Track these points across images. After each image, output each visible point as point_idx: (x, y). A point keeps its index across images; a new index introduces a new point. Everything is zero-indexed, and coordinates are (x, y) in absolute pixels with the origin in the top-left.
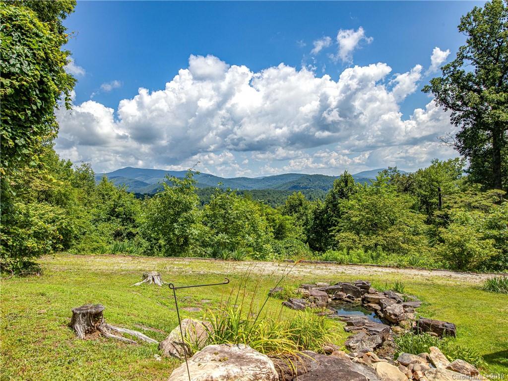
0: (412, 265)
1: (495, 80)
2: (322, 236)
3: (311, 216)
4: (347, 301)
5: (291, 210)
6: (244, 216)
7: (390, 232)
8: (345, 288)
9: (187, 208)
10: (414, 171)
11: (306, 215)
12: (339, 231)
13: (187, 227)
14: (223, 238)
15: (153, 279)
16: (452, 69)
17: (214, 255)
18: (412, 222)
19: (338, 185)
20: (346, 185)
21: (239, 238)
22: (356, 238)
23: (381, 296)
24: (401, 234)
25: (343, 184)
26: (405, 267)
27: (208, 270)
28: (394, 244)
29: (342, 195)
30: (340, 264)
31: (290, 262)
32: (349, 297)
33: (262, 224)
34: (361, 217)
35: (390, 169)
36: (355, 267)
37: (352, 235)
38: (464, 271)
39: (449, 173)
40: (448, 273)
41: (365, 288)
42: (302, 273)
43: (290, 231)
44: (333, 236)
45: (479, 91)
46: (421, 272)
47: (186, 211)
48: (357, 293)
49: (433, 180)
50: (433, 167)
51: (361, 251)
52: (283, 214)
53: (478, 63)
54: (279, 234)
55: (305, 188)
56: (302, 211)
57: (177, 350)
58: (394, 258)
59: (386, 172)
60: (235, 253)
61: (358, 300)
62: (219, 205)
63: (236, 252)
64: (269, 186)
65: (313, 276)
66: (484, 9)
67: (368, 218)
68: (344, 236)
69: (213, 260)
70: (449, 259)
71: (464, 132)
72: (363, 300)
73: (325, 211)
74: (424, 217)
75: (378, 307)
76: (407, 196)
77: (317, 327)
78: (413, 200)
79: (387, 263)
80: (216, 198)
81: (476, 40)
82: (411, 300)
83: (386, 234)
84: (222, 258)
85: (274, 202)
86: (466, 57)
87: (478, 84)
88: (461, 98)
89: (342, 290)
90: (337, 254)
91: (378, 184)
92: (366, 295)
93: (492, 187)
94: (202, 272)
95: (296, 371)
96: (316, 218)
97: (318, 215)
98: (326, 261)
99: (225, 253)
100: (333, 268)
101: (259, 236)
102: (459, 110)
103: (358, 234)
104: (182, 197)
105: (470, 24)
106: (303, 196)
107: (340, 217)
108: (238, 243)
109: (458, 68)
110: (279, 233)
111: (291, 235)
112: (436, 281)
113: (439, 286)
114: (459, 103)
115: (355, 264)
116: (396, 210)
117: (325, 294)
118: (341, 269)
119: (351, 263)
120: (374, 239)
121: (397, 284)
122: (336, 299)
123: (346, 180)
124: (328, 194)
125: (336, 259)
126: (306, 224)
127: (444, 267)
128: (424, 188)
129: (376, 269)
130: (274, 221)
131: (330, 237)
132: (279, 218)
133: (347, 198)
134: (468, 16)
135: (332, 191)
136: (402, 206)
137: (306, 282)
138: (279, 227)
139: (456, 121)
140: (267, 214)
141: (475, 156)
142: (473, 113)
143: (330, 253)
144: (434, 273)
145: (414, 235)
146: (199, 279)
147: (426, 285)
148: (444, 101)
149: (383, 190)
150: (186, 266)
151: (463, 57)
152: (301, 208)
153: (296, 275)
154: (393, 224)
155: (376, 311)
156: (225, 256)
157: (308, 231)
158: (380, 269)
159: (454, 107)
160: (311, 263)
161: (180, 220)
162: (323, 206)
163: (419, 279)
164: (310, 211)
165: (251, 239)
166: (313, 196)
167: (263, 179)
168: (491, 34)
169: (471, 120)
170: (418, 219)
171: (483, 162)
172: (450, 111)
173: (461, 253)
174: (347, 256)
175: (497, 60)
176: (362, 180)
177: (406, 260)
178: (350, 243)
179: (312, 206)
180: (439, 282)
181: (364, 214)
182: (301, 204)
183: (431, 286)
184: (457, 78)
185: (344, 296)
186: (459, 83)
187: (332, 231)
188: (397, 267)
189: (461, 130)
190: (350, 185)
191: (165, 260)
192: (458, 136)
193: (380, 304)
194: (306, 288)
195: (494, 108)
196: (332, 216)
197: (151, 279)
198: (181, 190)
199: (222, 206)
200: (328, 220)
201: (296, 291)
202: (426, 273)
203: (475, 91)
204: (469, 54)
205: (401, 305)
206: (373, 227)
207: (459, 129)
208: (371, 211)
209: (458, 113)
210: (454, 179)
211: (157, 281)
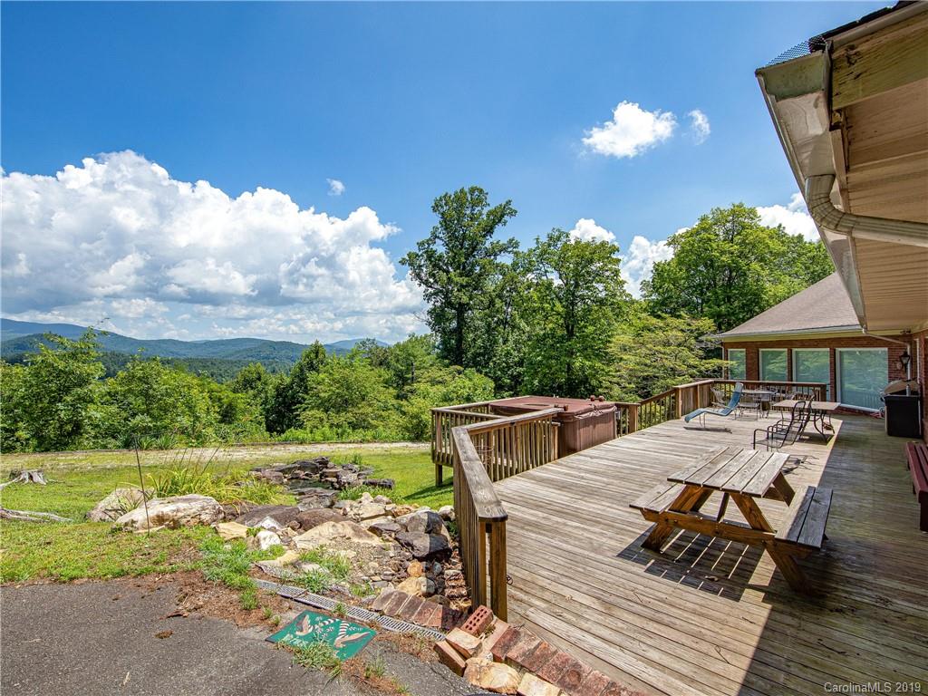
0: (375, 439)
1: (459, 265)
2: (284, 416)
3: (271, 391)
4: (304, 479)
5: (245, 386)
6: (177, 393)
7: (359, 409)
8: (303, 466)
9: (83, 381)
10: (392, 343)
11: (266, 392)
12: (304, 410)
13: (82, 409)
14: (142, 421)
15: (31, 477)
16: (427, 246)
17: (127, 445)
18: (383, 397)
19: (307, 356)
20: (317, 356)
21: (168, 421)
22: (324, 416)
23: (339, 469)
24: (370, 409)
25: (313, 355)
26: (369, 442)
27: (118, 463)
28: (364, 420)
29: (312, 367)
30: (301, 443)
31: (240, 446)
32: (307, 475)
33: (202, 404)
34: (330, 393)
35: (369, 340)
36: (318, 446)
37: (319, 414)
38: (420, 441)
39: (425, 348)
40: (405, 444)
41: (324, 463)
42: (254, 456)
43: (243, 411)
44: (299, 415)
45: (448, 272)
46: (382, 445)
47: (80, 386)
48: (315, 470)
49: (409, 355)
50: (409, 341)
51: (326, 429)
52: (235, 391)
53: (447, 245)
54: (226, 416)
55: (267, 358)
56: (260, 387)
57: (110, 516)
58: (360, 433)
59: (363, 343)
60: (160, 441)
61: (316, 477)
62: (139, 379)
63: (163, 438)
64: (213, 353)
65: (268, 458)
66: (453, 196)
67: (338, 393)
68: (309, 415)
69: (125, 451)
70: (409, 431)
71: (434, 310)
72: (321, 475)
73: (290, 387)
74: (394, 392)
75: (334, 480)
76: (382, 371)
77: (265, 491)
78: (387, 374)
79: (351, 438)
80: (134, 367)
81: (446, 223)
82: (366, 469)
83: (355, 410)
84: (140, 447)
85: (221, 375)
86: (438, 237)
87: (446, 265)
88: (434, 276)
89: (299, 469)
90: (300, 433)
91: (352, 358)
92: (325, 470)
93: (455, 364)
94: (109, 467)
95: (239, 512)
96: (279, 395)
97: (280, 392)
98: (286, 442)
99: (146, 440)
100: (293, 448)
101: (197, 418)
102: (431, 287)
103: (326, 411)
104: (73, 365)
105: (442, 207)
106: (262, 369)
107: (308, 394)
108: (165, 427)
109: (431, 246)
110: (228, 415)
111: (244, 419)
112: (393, 452)
113: (394, 455)
114: (431, 280)
115: (318, 443)
116: (367, 385)
117: (281, 474)
118: (301, 448)
119: (314, 442)
120: (343, 416)
121: (355, 457)
122: (292, 478)
123: (317, 350)
124: (294, 366)
125: (297, 439)
126: (265, 403)
127: (404, 439)
128: (401, 362)
129: (339, 445)
130: (220, 399)
131: (295, 418)
132: (227, 396)
133: (318, 371)
134: (441, 200)
135: (300, 364)
136: (373, 379)
137: (259, 465)
138: (227, 407)
139: (428, 297)
140: (211, 391)
141: (444, 332)
142: (441, 291)
143: (292, 433)
144: (394, 445)
145: (383, 411)
146: (105, 474)
147: (384, 455)
148: (418, 276)
149: (356, 362)
150: (81, 460)
151: (436, 237)
152: (259, 383)
153: (246, 459)
154: (363, 399)
155: (332, 483)
156: (145, 444)
157: (268, 411)
158: (343, 445)
159: (426, 283)
160: (268, 445)
161: (69, 399)
162: (288, 380)
163: (379, 451)
164: (270, 387)
165: (185, 421)
166: (277, 369)
167: (205, 344)
168: (458, 221)
169: (440, 298)
170: (388, 395)
171: (450, 339)
172: (423, 287)
173: (418, 425)
174: (309, 435)
175: (462, 245)
176: (340, 351)
177: (369, 434)
178: (316, 422)
179: (274, 380)
180: (396, 452)
181: (334, 389)
182: (259, 379)
183: (388, 456)
184: (430, 255)
185: (302, 474)
186: (432, 262)
187: (297, 409)
188: (361, 442)
189: (432, 307)
190: (321, 356)
191: (39, 457)
192: (429, 312)
193: (337, 477)
194: (257, 470)
195: (458, 290)
196: (299, 392)
197: (27, 477)
198: (74, 356)
199: (142, 380)
200: (293, 397)
201: (246, 474)
202: (386, 446)
203: (444, 271)
204: (441, 235)
205: (356, 475)
206: (342, 404)
207: (430, 306)
208: (342, 385)
209: (430, 290)
210: (429, 354)
211: (37, 478)
